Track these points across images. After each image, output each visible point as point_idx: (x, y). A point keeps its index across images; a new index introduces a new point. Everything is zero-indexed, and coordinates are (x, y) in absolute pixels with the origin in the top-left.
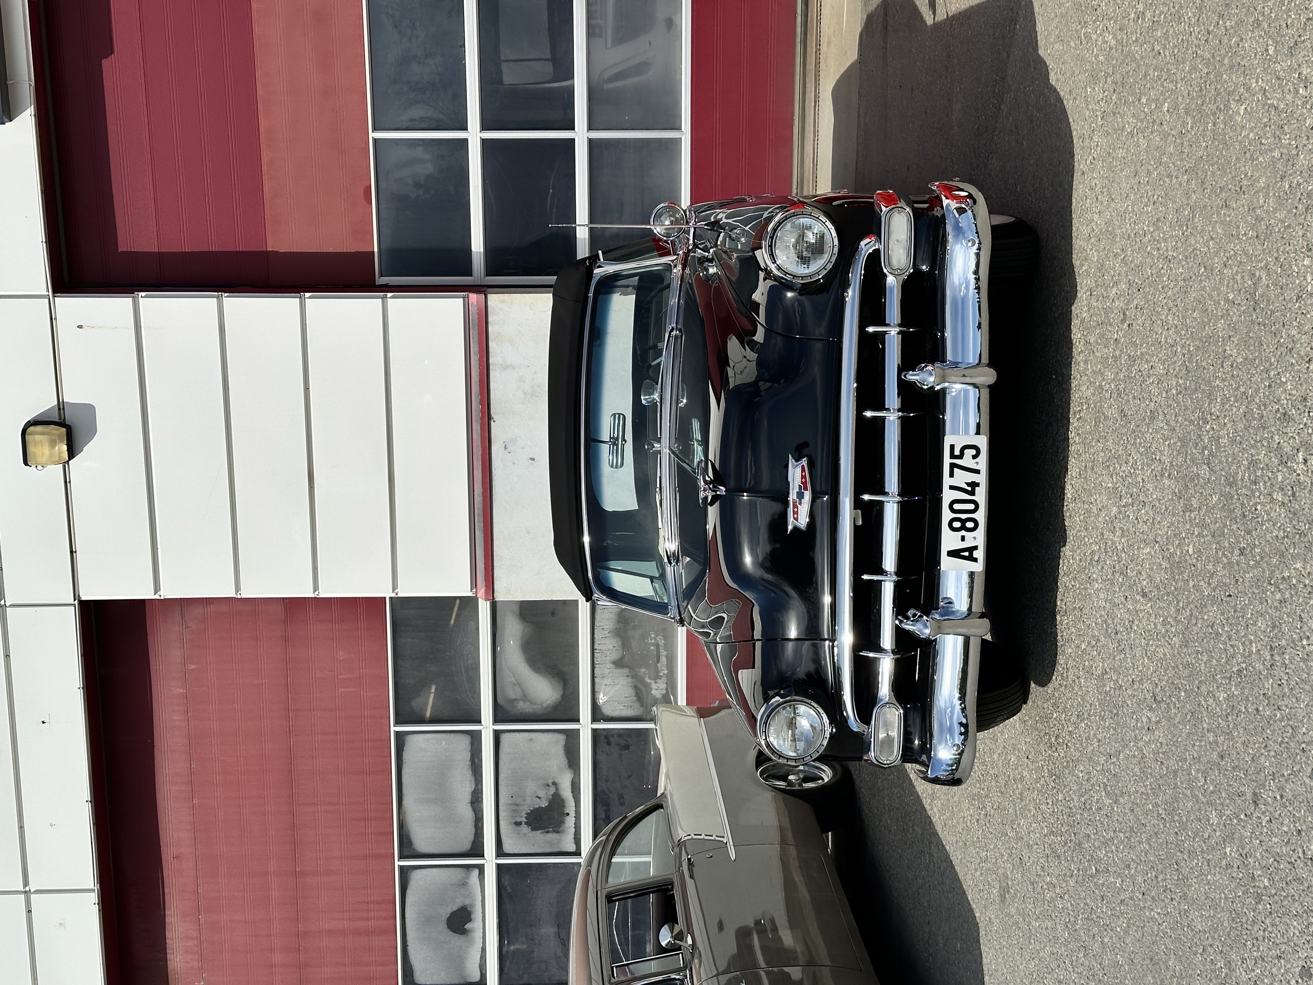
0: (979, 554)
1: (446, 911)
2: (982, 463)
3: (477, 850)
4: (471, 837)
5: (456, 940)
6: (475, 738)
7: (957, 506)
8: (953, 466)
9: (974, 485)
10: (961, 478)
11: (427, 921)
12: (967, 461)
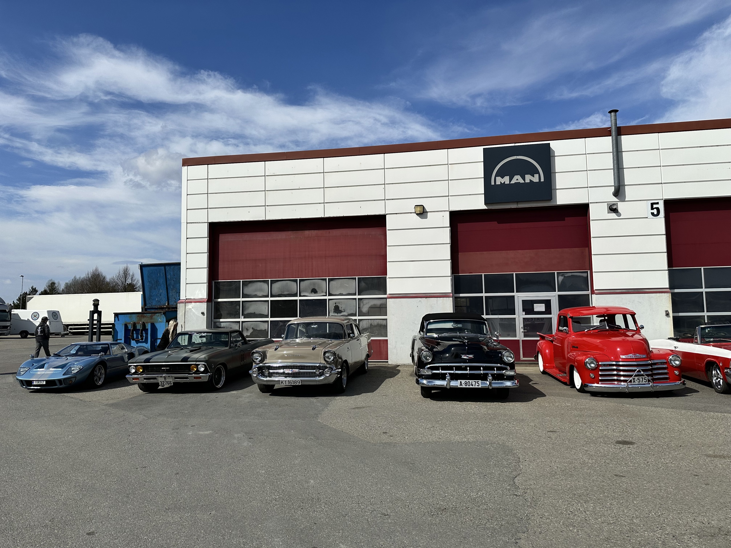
0: (461, 386)
1: (316, 288)
2: (476, 387)
3: (330, 295)
4: (333, 293)
5: (310, 291)
6: (355, 294)
7: (469, 382)
8: (476, 382)
9: (473, 385)
10: (474, 383)
11: (314, 284)
12: (476, 384)
